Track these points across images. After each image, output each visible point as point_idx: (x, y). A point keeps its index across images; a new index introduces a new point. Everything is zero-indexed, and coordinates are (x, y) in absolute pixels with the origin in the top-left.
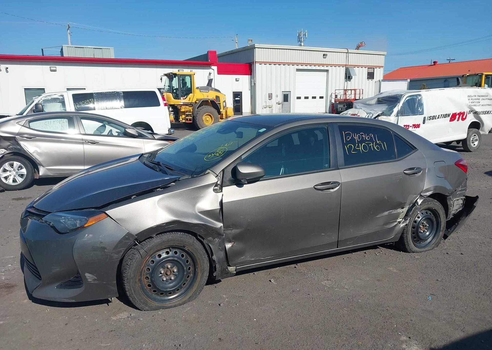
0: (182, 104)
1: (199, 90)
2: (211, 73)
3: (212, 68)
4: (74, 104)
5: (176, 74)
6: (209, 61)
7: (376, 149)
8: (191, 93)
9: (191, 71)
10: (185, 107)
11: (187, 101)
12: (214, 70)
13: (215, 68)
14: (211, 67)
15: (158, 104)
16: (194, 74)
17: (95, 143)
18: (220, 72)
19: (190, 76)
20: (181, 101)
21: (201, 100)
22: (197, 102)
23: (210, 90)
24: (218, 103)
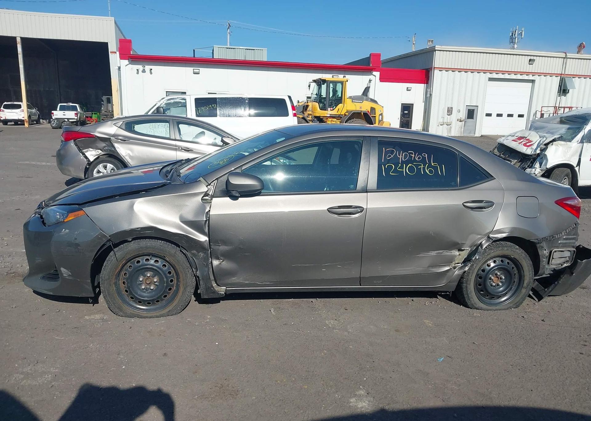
0: (329, 115)
1: (351, 99)
2: (371, 80)
3: (373, 74)
4: (196, 109)
5: (325, 80)
6: (371, 66)
7: (428, 173)
8: (341, 103)
9: (344, 77)
10: (331, 119)
11: (334, 112)
12: (375, 76)
13: (377, 74)
14: (372, 72)
15: (287, 114)
16: (347, 81)
17: (188, 151)
18: (382, 79)
19: (342, 83)
20: (328, 113)
21: (352, 111)
22: (347, 114)
23: (364, 99)
24: (372, 116)
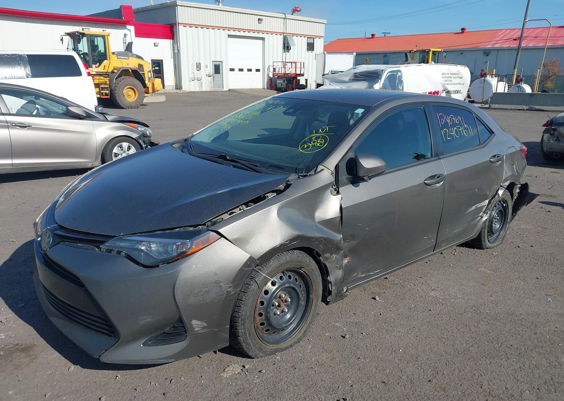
0: (95, 73)
1: (116, 55)
2: (127, 35)
3: (127, 28)
5: (84, 33)
6: (124, 19)
7: (465, 134)
8: (106, 59)
9: (103, 31)
10: (99, 77)
11: (101, 69)
12: (130, 30)
13: (132, 28)
14: (125, 26)
15: (79, 74)
16: (109, 35)
17: (25, 127)
18: (138, 34)
19: (103, 37)
20: (94, 70)
21: (120, 68)
22: (115, 71)
23: (130, 56)
24: (142, 73)
